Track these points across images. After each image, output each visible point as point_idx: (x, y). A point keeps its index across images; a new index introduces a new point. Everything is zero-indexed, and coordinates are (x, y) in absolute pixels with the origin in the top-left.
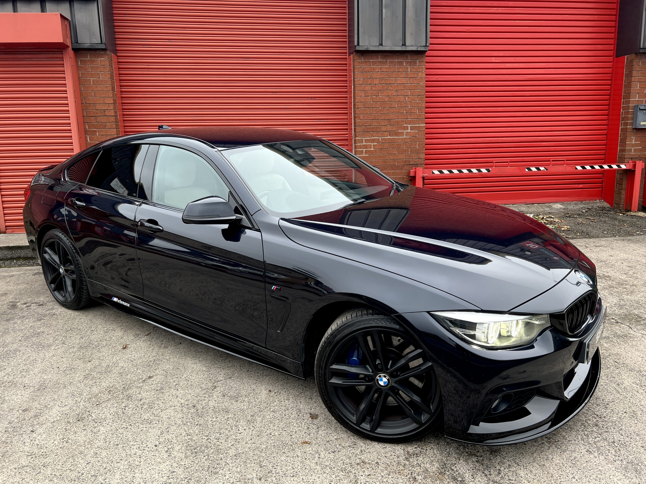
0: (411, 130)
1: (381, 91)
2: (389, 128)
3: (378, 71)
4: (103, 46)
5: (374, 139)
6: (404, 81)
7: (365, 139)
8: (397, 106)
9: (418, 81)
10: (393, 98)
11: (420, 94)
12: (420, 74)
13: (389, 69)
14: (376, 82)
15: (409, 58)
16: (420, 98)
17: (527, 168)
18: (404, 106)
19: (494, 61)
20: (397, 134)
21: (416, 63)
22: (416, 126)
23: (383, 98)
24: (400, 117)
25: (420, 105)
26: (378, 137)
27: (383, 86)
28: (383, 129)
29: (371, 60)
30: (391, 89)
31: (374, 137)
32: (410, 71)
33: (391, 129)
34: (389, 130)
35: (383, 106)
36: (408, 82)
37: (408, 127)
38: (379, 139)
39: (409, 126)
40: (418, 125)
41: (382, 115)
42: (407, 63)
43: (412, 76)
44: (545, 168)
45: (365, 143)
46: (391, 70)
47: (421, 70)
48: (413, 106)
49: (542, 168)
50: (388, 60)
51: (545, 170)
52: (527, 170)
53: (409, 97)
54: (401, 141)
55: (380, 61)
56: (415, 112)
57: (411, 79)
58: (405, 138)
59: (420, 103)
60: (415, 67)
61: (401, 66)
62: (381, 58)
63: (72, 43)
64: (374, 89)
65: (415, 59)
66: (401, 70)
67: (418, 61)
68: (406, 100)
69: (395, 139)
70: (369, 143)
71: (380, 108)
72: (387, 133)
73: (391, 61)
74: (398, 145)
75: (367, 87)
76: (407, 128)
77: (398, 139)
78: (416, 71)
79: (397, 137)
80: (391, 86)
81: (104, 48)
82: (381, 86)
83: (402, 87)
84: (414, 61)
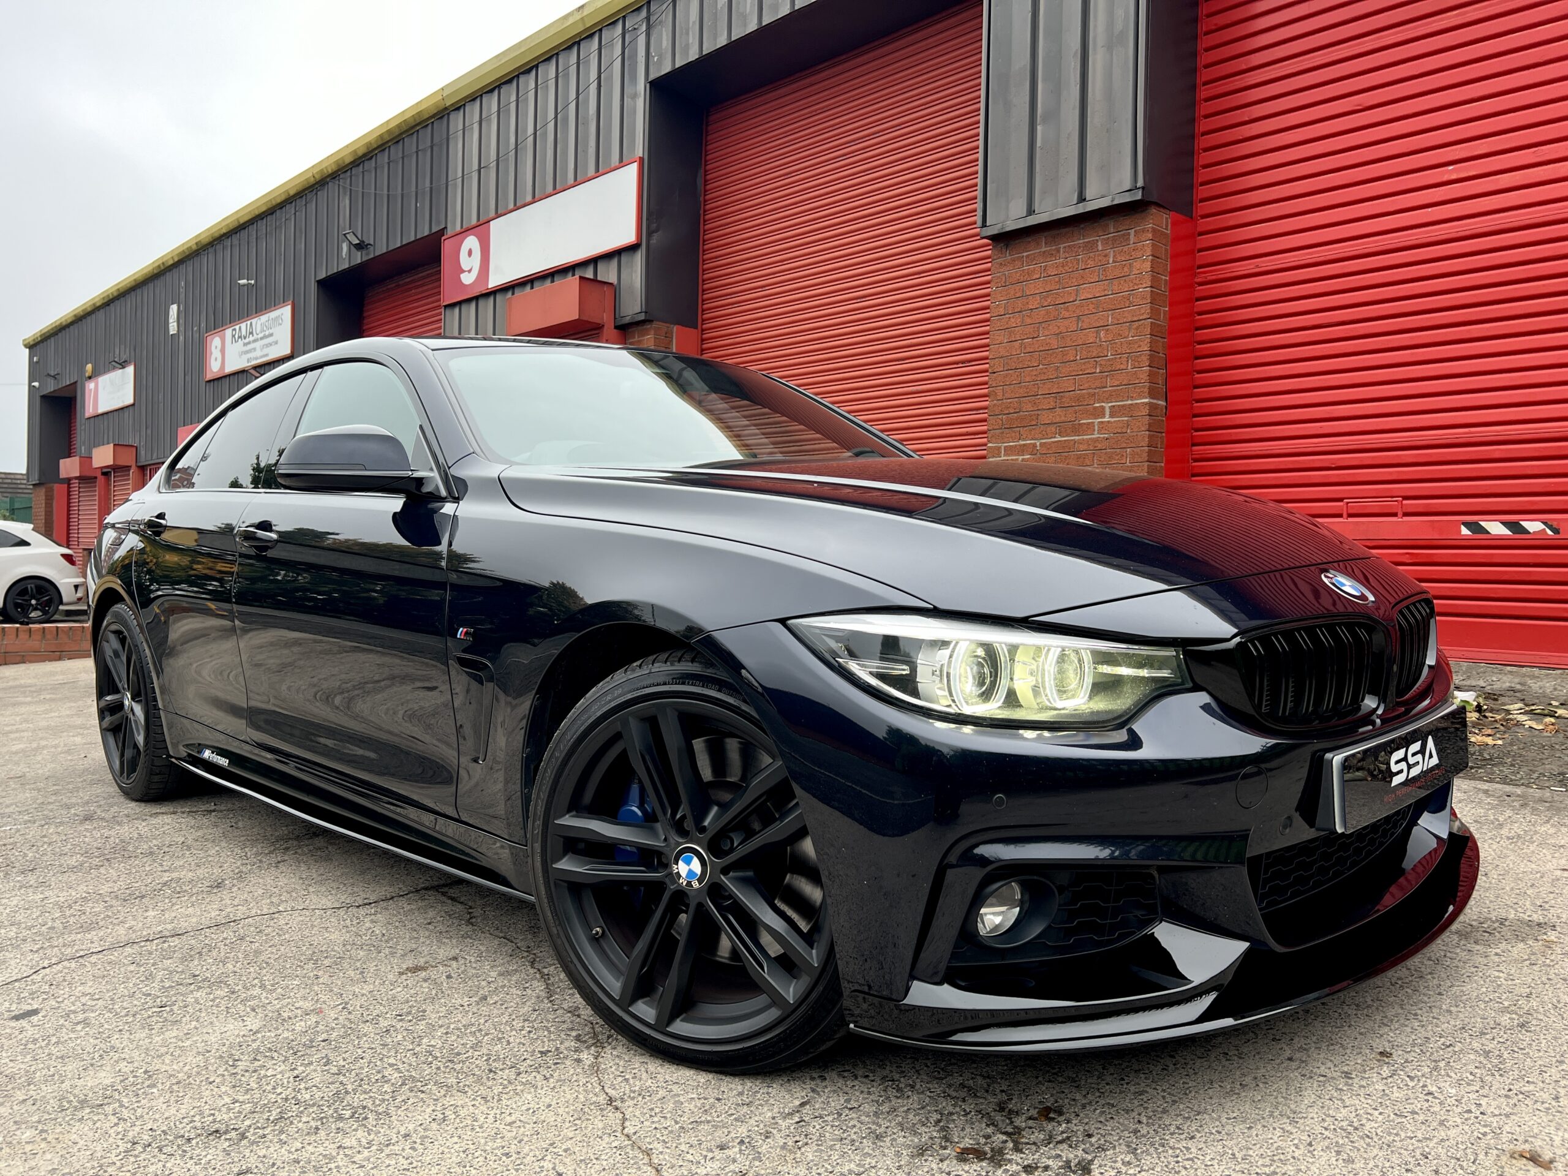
0: (1111, 416)
1: (1043, 325)
2: (1059, 415)
3: (1038, 276)
4: (642, 317)
5: (1024, 445)
6: (1097, 290)
7: (1005, 447)
8: (1078, 358)
9: (1131, 285)
10: (1069, 339)
11: (1135, 319)
12: (1137, 265)
13: (1063, 266)
14: (1033, 303)
15: (1112, 230)
16: (1137, 328)
17: (1466, 524)
18: (1094, 354)
19: (1454, 177)
20: (1077, 429)
21: (1128, 239)
22: (1123, 406)
23: (1048, 341)
24: (1086, 385)
25: (1136, 346)
26: (1032, 439)
27: (1048, 312)
28: (1046, 417)
29: (1025, 254)
30: (1067, 315)
31: (1024, 440)
32: (1114, 262)
33: (1063, 418)
34: (1058, 420)
35: (1046, 362)
36: (1106, 293)
37: (1103, 408)
38: (1034, 445)
39: (1107, 406)
40: (1130, 402)
41: (1044, 384)
42: (1105, 242)
43: (1117, 273)
44: (1545, 523)
45: (1004, 455)
46: (1067, 268)
47: (1139, 254)
48: (1119, 351)
49: (1533, 526)
50: (1062, 246)
51: (1549, 532)
52: (1465, 531)
53: (1107, 330)
54: (1085, 447)
55: (1044, 252)
56: (1122, 367)
57: (1116, 282)
58: (1096, 440)
59: (1135, 342)
60: (1125, 248)
61: (1091, 254)
62: (1046, 244)
63: (615, 318)
64: (1029, 321)
65: (1124, 228)
66: (1091, 263)
67: (1132, 232)
68: (1100, 339)
69: (1073, 442)
70: (1012, 455)
71: (1041, 366)
72: (1053, 428)
73: (1069, 246)
74: (1079, 457)
75: (1013, 320)
76: (1101, 412)
77: (1080, 442)
78: (1128, 258)
79: (1077, 438)
80: (1067, 309)
81: (643, 318)
82: (1043, 311)
83: (1091, 306)
84: (1124, 235)
